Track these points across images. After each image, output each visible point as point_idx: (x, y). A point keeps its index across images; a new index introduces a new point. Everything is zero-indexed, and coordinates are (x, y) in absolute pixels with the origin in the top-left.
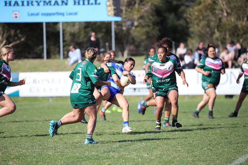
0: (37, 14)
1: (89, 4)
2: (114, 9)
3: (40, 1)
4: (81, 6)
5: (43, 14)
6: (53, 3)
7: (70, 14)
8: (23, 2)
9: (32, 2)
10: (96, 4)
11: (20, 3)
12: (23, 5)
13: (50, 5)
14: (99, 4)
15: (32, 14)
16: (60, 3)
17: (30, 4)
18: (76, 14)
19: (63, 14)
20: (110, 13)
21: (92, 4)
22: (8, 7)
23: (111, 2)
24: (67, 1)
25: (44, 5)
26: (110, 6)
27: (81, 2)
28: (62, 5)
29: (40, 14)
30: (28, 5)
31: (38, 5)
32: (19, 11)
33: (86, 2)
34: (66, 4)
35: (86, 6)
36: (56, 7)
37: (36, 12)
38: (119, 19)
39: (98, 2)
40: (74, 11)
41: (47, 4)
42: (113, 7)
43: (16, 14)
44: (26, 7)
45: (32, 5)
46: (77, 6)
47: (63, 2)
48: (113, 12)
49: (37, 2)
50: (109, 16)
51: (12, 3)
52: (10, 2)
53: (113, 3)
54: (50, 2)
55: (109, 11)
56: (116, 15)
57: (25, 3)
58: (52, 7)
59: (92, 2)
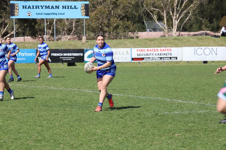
0: (42, 14)
1: (71, 8)
3: (43, 6)
4: (67, 9)
6: (50, 7)
7: (61, 14)
8: (33, 6)
9: (39, 6)
10: (75, 8)
11: (32, 7)
12: (33, 8)
13: (49, 8)
14: (77, 8)
15: (39, 14)
16: (55, 7)
17: (37, 8)
18: (64, 14)
19: (56, 14)
20: (83, 14)
21: (73, 8)
22: (24, 9)
23: (84, 7)
24: (59, 6)
25: (45, 8)
26: (83, 10)
27: (67, 7)
28: (56, 8)
29: (43, 14)
30: (36, 8)
31: (42, 8)
32: (31, 12)
33: (70, 7)
34: (58, 8)
36: (52, 9)
38: (88, 17)
41: (47, 8)
42: (84, 11)
43: (29, 13)
44: (35, 9)
45: (39, 8)
46: (64, 9)
47: (56, 6)
48: (85, 14)
49: (41, 6)
51: (27, 7)
52: (26, 6)
53: (85, 8)
54: (49, 6)
57: (35, 7)
58: (50, 9)
59: (73, 7)
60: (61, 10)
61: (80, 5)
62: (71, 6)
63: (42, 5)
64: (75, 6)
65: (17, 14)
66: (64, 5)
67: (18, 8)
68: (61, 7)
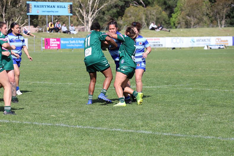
0: (45, 12)
2: (70, 10)
4: (60, 8)
5: (47, 12)
6: (50, 7)
7: (56, 12)
8: (40, 6)
11: (39, 6)
12: (40, 7)
15: (43, 12)
16: (53, 7)
17: (43, 7)
18: (58, 12)
19: (53, 12)
22: (35, 8)
23: (69, 7)
25: (47, 7)
26: (69, 9)
27: (60, 7)
31: (45, 7)
32: (39, 10)
34: (55, 7)
35: (61, 8)
37: (44, 10)
38: (72, 15)
39: (65, 7)
40: (57, 11)
42: (70, 9)
46: (58, 8)
47: (53, 6)
48: (70, 12)
50: (69, 13)
51: (37, 6)
54: (49, 6)
55: (69, 11)
56: (71, 13)
57: (41, 6)
58: (50, 8)
59: (63, 6)
60: (56, 9)
61: (67, 4)
62: (62, 6)
63: (45, 5)
64: (64, 6)
65: (31, 11)
66: (58, 5)
67: (31, 7)
68: (56, 7)
